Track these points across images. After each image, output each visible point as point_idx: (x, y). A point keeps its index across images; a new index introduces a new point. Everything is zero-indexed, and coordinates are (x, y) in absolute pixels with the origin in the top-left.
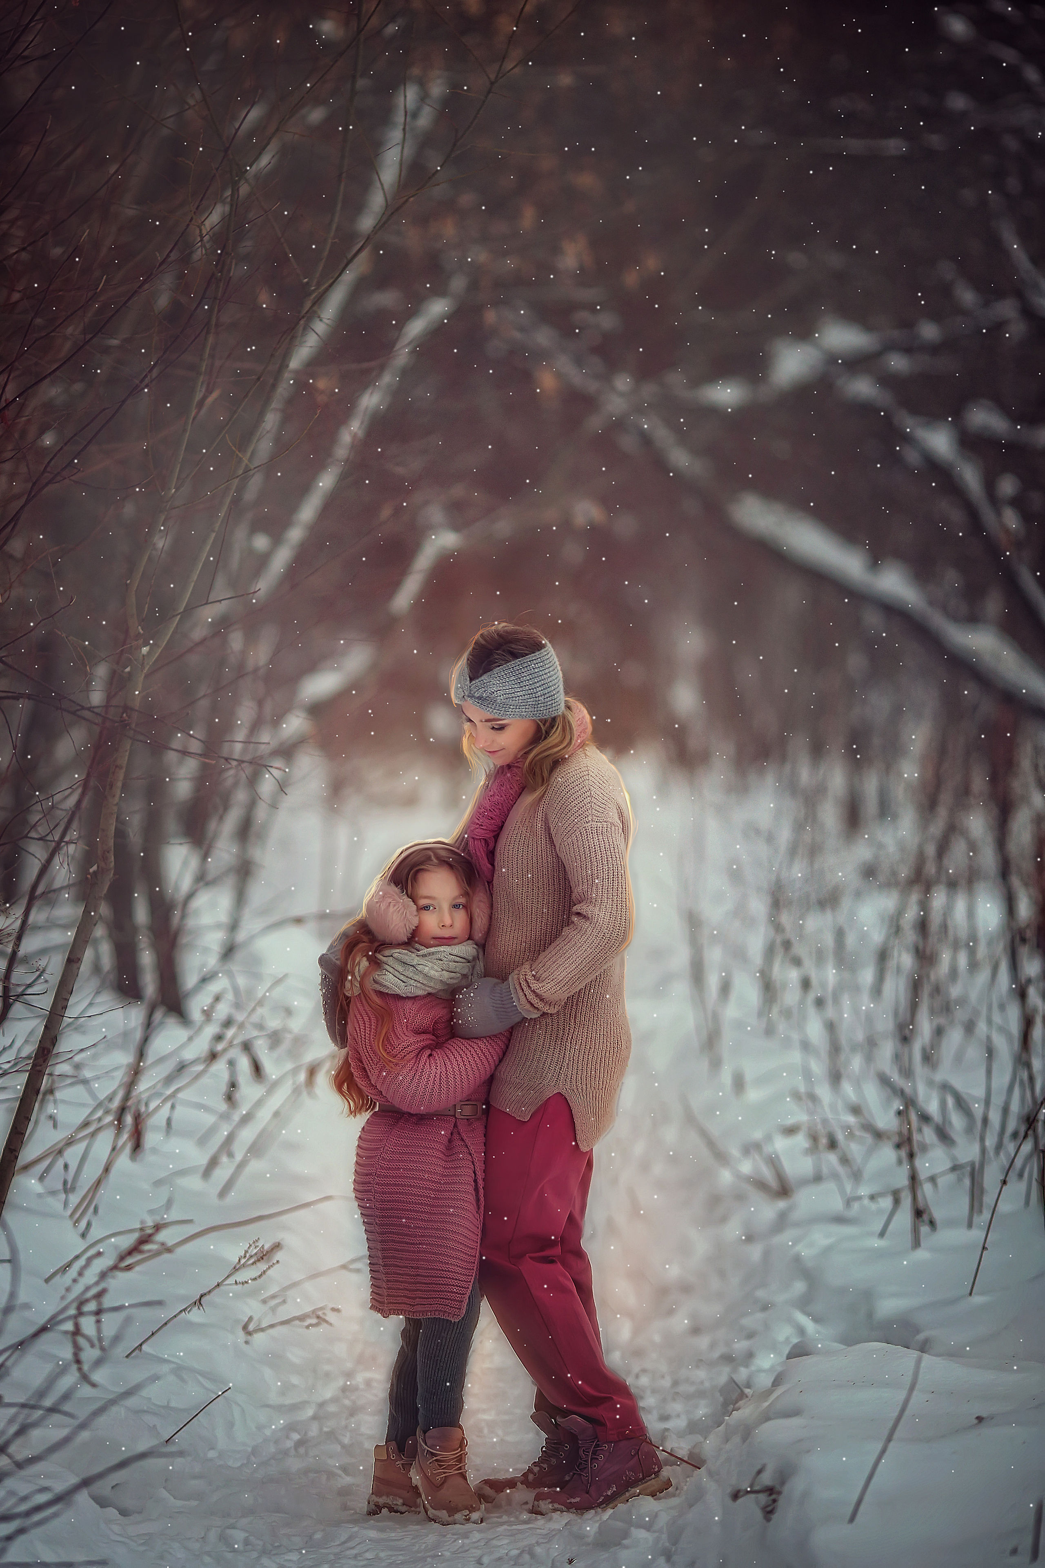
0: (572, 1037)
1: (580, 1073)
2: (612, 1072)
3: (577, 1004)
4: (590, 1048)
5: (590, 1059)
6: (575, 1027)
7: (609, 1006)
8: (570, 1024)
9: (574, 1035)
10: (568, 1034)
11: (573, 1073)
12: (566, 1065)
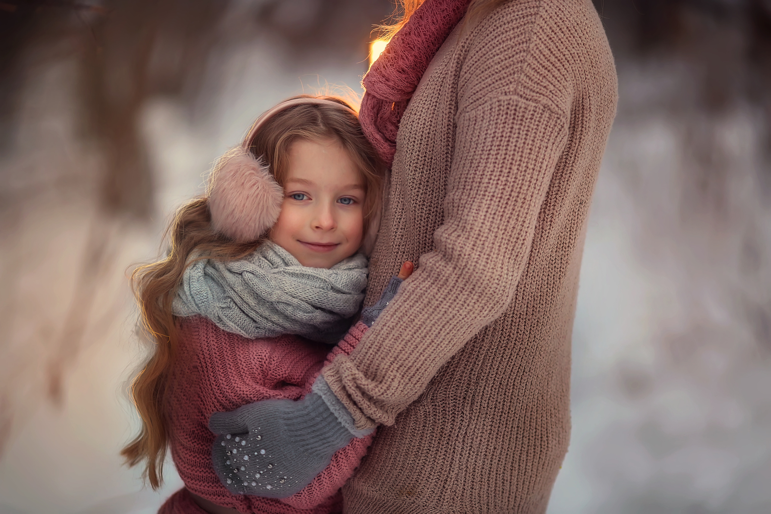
0: (466, 433)
1: (477, 487)
2: (532, 482)
3: (477, 383)
4: (495, 448)
5: (495, 466)
6: (470, 418)
7: (534, 383)
8: (463, 413)
9: (469, 431)
10: (460, 428)
11: (466, 487)
12: (454, 476)
